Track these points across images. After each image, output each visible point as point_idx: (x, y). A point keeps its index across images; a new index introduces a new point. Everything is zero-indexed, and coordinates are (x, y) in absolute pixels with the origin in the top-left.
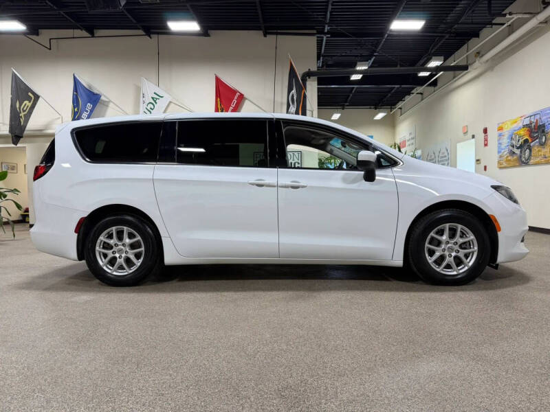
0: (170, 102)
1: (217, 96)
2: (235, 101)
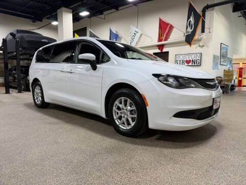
0: (142, 34)
1: (160, 28)
2: (168, 29)
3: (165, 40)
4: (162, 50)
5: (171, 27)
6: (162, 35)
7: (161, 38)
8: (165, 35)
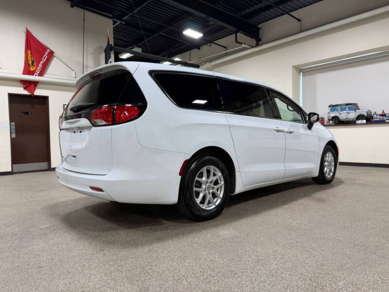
1: (28, 48)
2: (46, 56)
3: (41, 74)
4: (34, 92)
5: (53, 55)
6: (33, 63)
7: (32, 69)
8: (40, 66)
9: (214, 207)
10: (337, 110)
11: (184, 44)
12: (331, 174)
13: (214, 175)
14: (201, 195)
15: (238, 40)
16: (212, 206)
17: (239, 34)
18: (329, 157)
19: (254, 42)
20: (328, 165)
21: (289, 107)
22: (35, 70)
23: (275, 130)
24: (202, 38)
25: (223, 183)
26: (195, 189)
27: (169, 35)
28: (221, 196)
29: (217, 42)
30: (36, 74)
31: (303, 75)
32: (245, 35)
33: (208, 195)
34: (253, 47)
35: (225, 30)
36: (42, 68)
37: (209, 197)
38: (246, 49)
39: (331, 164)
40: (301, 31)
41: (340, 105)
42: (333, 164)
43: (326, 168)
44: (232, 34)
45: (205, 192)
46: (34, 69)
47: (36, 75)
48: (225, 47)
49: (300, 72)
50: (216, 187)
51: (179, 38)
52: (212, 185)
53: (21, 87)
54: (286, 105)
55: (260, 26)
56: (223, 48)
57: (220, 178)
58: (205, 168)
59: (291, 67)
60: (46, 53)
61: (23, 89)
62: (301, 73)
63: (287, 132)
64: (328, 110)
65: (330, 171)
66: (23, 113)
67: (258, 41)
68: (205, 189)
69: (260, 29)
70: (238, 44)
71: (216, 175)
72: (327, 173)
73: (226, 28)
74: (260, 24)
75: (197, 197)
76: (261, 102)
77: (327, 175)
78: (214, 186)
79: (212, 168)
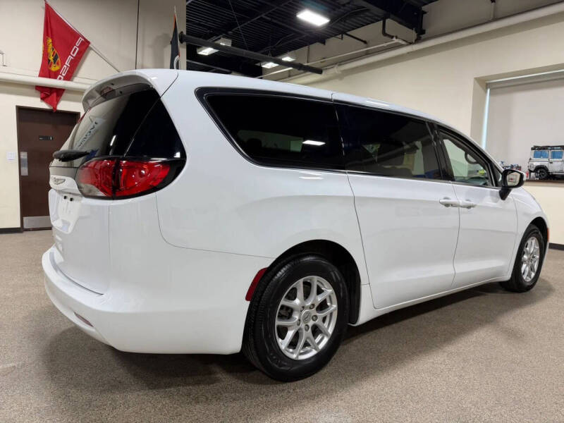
1: (48, 35)
2: (76, 48)
3: (68, 77)
4: (57, 104)
5: (88, 46)
6: (55, 59)
7: (54, 68)
8: (67, 63)
9: (314, 352)
10: (546, 157)
11: (301, 34)
12: (533, 275)
13: (319, 291)
14: (290, 334)
15: (386, 32)
16: (310, 351)
17: (388, 21)
18: (533, 245)
19: (412, 34)
20: (529, 259)
21: (468, 156)
22: (60, 70)
23: (442, 203)
24: (328, 26)
25: (335, 306)
26: (278, 322)
27: (275, 19)
28: (330, 331)
29: (352, 33)
30: (60, 76)
31: (490, 94)
32: (400, 23)
33: (304, 331)
34: (411, 43)
35: (367, 13)
36: (70, 68)
37: (307, 334)
38: (399, 46)
39: (533, 257)
40: (496, 19)
41: (552, 148)
42: (538, 257)
43: (524, 266)
44: (378, 21)
45: (298, 328)
46: (57, 68)
47: (60, 79)
48: (365, 42)
49: (487, 88)
50: (321, 315)
51: (290, 25)
52: (314, 312)
53: (37, 97)
54: (463, 153)
55: (424, 8)
56: (362, 43)
57: (330, 297)
58: (301, 281)
59: (472, 80)
60: (78, 44)
61: (39, 99)
62: (489, 90)
63: (464, 207)
64: (530, 154)
65: (532, 269)
66: (41, 137)
67: (421, 35)
68: (299, 320)
69: (425, 13)
70: (386, 38)
71: (323, 291)
72: (526, 274)
73: (368, 10)
74: (425, 4)
75: (283, 337)
76: (418, 144)
77: (525, 277)
78: (318, 314)
79: (315, 280)
